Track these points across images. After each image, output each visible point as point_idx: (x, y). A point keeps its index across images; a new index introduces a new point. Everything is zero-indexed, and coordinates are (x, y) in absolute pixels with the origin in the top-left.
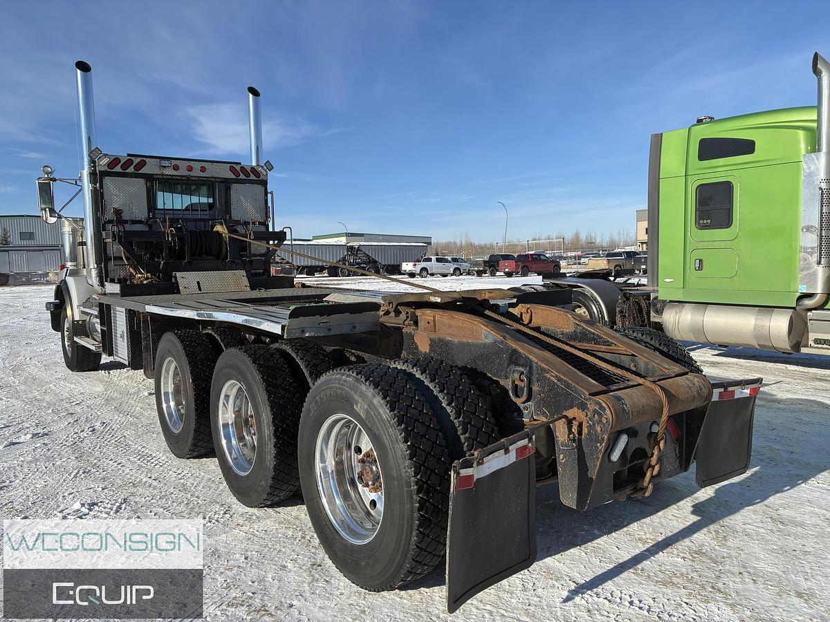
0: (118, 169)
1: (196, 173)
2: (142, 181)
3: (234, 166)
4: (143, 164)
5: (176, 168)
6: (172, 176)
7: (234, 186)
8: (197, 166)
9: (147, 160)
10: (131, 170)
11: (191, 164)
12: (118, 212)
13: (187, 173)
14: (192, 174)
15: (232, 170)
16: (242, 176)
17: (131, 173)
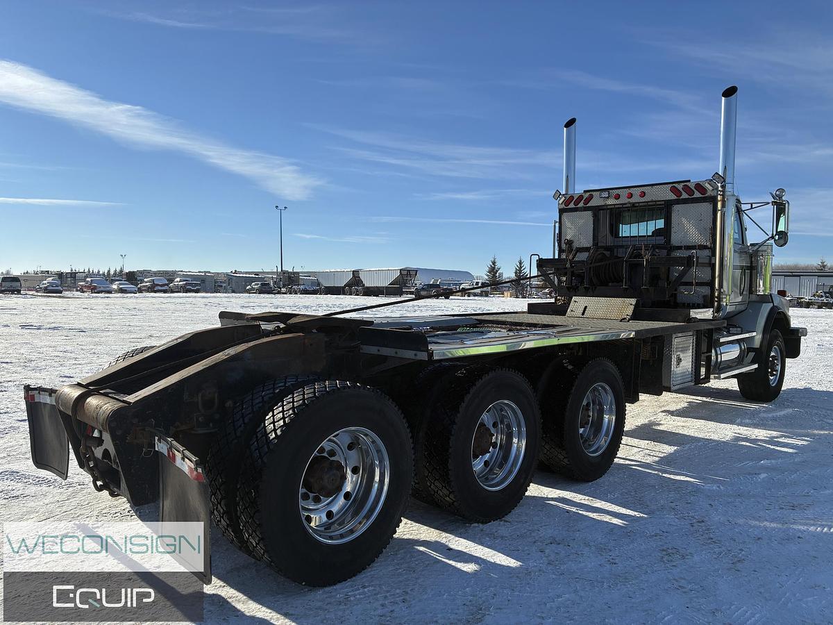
0: (572, 205)
1: (636, 199)
2: (590, 213)
3: (676, 185)
4: (591, 197)
5: (617, 197)
6: (614, 205)
7: (676, 208)
8: (636, 192)
9: (594, 193)
10: (581, 204)
11: (632, 191)
12: (570, 243)
13: (628, 200)
14: (632, 200)
15: (674, 190)
16: (685, 196)
17: (581, 208)
